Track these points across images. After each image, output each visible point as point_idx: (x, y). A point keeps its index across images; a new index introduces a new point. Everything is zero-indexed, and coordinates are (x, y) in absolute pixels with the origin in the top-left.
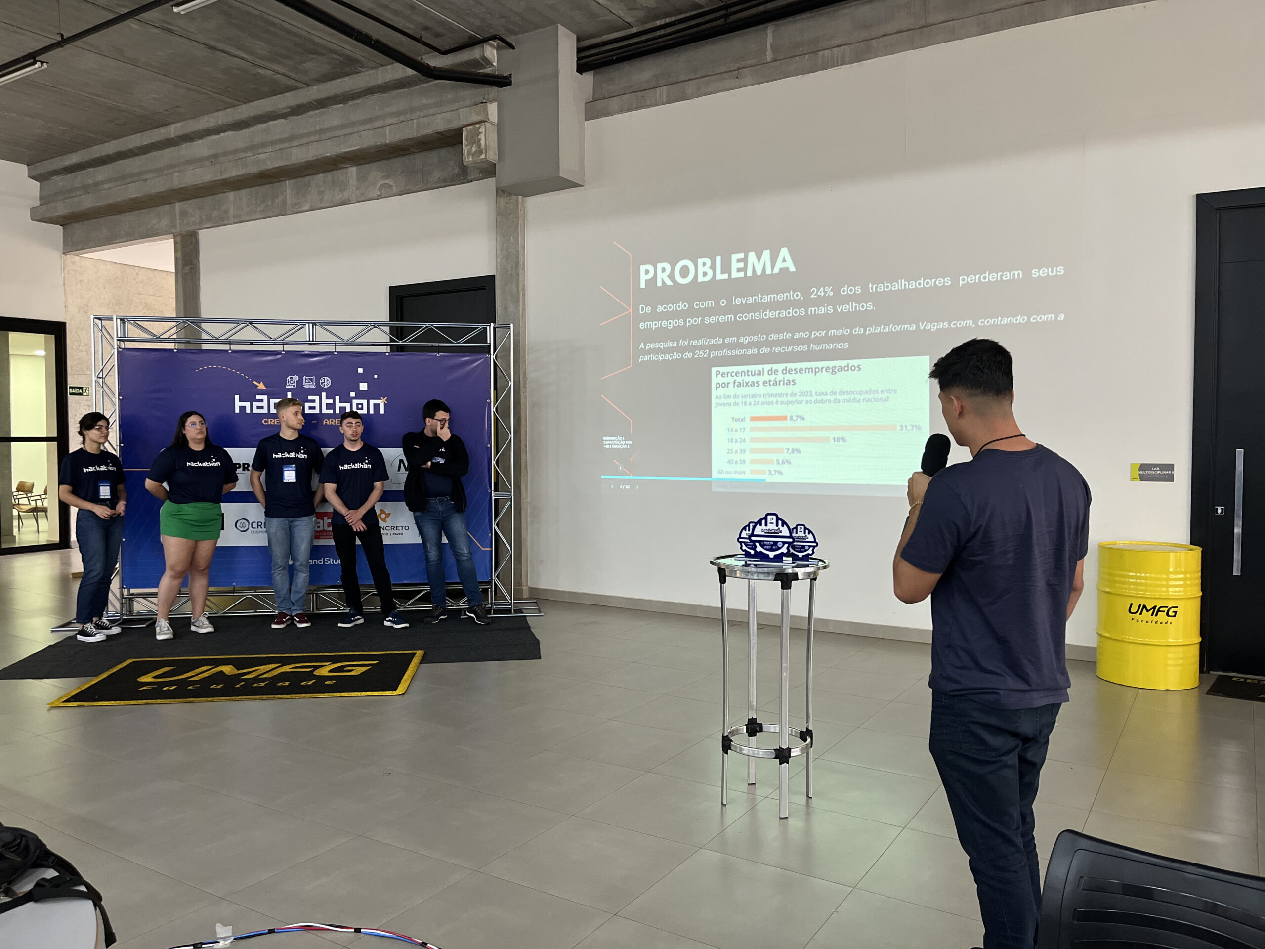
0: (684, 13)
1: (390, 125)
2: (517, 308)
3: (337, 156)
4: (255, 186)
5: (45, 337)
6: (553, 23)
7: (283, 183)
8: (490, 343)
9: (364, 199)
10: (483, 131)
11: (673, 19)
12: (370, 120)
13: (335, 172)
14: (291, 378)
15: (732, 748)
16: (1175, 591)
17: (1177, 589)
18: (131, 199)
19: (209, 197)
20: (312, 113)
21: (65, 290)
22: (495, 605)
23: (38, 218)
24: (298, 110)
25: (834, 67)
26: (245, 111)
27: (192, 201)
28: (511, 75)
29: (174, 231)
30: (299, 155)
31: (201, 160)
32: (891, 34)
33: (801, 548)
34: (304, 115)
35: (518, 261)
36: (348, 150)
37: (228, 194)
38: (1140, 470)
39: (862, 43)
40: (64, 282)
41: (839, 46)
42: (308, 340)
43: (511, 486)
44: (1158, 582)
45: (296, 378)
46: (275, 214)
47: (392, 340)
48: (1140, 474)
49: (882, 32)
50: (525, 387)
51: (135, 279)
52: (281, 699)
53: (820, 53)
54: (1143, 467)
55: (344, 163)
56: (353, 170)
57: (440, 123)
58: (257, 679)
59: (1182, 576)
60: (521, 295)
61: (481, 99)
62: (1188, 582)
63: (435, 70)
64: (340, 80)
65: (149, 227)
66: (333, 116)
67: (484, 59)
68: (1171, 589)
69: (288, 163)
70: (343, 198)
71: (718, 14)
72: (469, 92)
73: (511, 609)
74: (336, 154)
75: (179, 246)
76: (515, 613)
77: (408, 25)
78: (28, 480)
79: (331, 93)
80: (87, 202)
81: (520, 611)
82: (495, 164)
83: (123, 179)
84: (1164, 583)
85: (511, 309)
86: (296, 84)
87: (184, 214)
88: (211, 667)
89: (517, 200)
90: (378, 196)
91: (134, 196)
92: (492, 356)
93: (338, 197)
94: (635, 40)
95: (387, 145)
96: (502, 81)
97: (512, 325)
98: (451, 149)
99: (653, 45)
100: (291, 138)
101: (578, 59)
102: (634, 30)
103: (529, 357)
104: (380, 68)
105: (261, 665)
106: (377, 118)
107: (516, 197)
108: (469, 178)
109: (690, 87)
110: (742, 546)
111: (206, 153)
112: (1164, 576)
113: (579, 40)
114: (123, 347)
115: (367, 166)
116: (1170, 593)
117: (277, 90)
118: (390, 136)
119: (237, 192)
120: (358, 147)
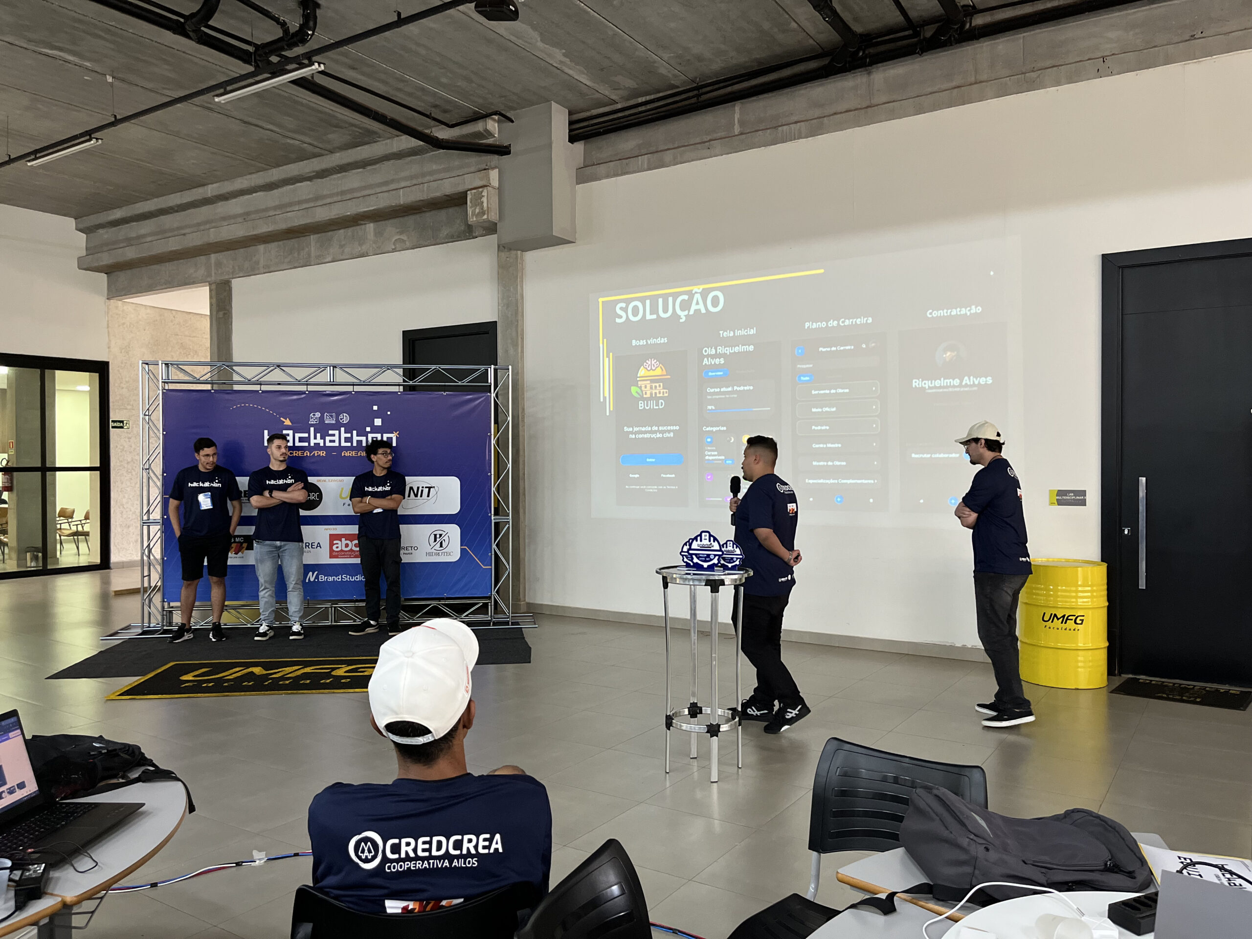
0: (662, 92)
1: (403, 188)
2: (516, 350)
3: (356, 214)
4: (283, 240)
5: (90, 375)
6: (548, 100)
7: (307, 237)
8: (491, 383)
9: (380, 252)
10: (486, 194)
11: (652, 97)
12: (386, 183)
13: (354, 228)
14: (314, 415)
15: (674, 725)
16: (1083, 602)
17: (1085, 600)
18: (171, 252)
19: (242, 250)
20: (335, 176)
21: (109, 332)
22: (494, 618)
23: (85, 267)
24: (322, 174)
25: (791, 141)
26: (276, 174)
27: (226, 253)
28: (510, 145)
29: (209, 279)
30: (322, 214)
31: (235, 217)
32: (841, 113)
33: (730, 560)
34: (328, 179)
35: (518, 309)
36: (366, 210)
37: (259, 246)
38: (1057, 496)
39: (815, 121)
40: (108, 325)
41: (796, 122)
42: (329, 381)
43: (509, 510)
44: (1068, 594)
45: (318, 415)
46: (301, 265)
47: (404, 381)
48: (1057, 500)
49: (834, 111)
50: (523, 421)
51: (172, 321)
52: (303, 693)
53: (780, 128)
54: (1061, 493)
55: (362, 221)
56: (370, 227)
57: (448, 187)
58: (283, 678)
59: (1089, 588)
60: (520, 339)
61: (484, 166)
62: (1095, 594)
63: (443, 142)
64: (359, 148)
65: (186, 276)
66: (353, 180)
67: (486, 130)
68: (1080, 600)
69: (312, 221)
70: (362, 252)
71: (691, 94)
72: (473, 160)
73: (508, 622)
74: (355, 213)
75: (214, 293)
76: (512, 625)
77: (419, 103)
78: (69, 507)
79: (350, 160)
80: (130, 253)
81: (518, 624)
82: (496, 224)
83: (162, 233)
84: (1074, 594)
85: (511, 351)
86: (321, 152)
87: (219, 264)
88: (243, 668)
89: (516, 255)
90: (393, 249)
91: (175, 249)
92: (492, 394)
93: (358, 249)
94: (620, 115)
95: (400, 206)
96: (503, 151)
97: (510, 367)
98: (457, 208)
99: (635, 119)
100: (316, 199)
101: (570, 131)
102: (619, 106)
103: (527, 395)
104: (395, 139)
105: (286, 667)
106: (392, 181)
107: (515, 251)
108: (474, 234)
109: (668, 156)
110: (683, 559)
111: (239, 210)
112: (1074, 589)
113: (570, 113)
114: (167, 388)
115: (383, 222)
116: (1079, 604)
117: (304, 156)
118: (404, 198)
119: (267, 245)
120: (375, 207)
